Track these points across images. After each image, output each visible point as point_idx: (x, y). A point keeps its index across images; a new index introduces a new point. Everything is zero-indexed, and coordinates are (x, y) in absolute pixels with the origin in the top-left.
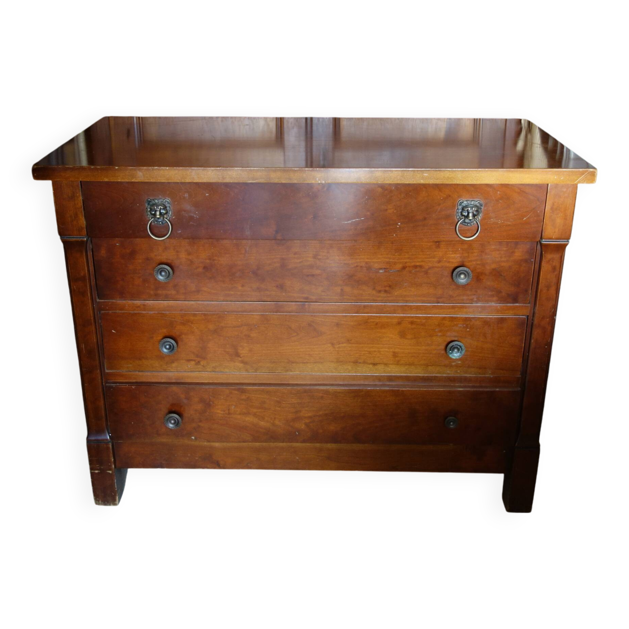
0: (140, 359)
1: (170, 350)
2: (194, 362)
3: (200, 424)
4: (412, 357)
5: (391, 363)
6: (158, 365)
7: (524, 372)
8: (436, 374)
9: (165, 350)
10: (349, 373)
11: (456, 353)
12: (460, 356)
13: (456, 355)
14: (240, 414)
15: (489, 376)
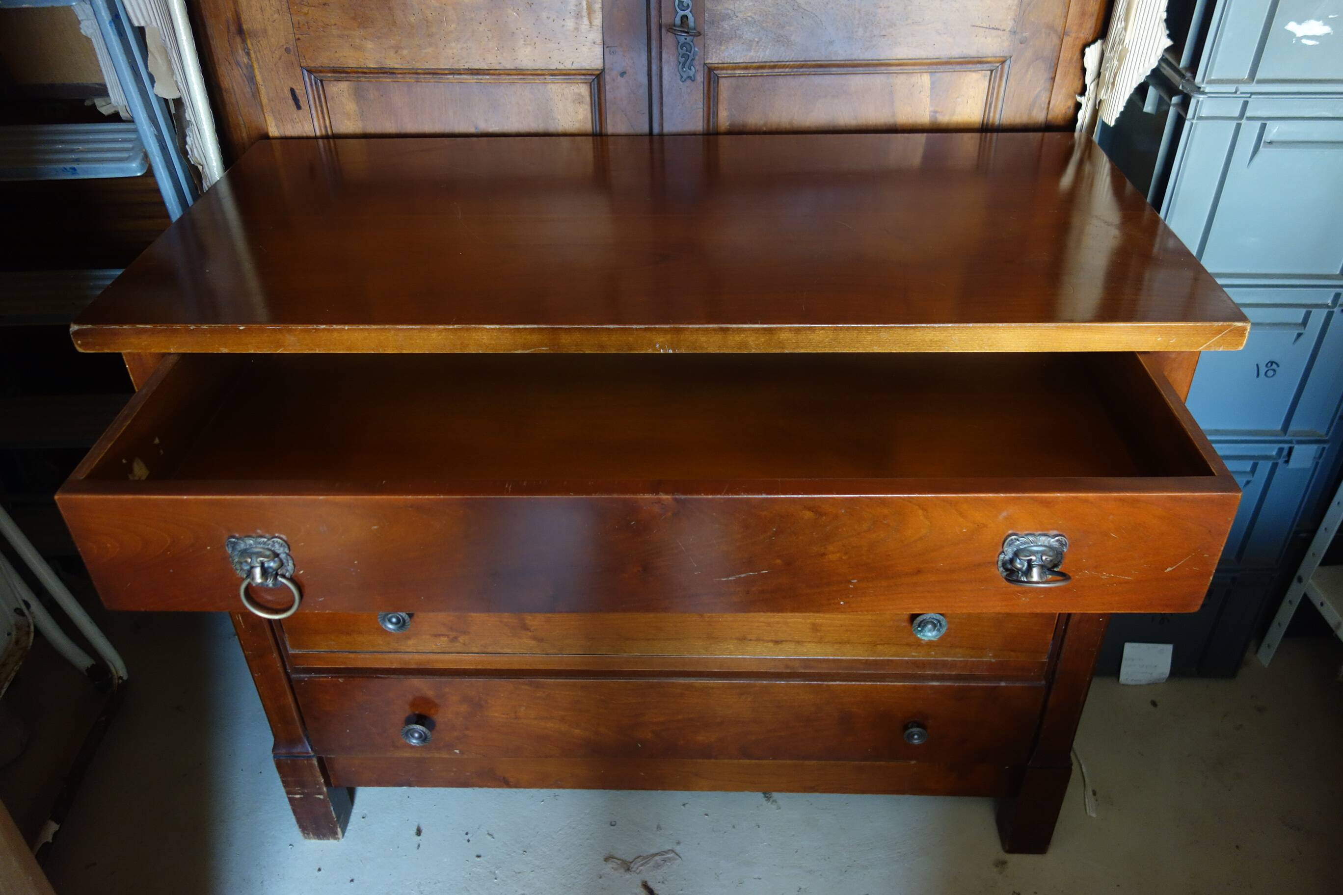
0: (348, 634)
1: (399, 625)
2: (446, 638)
3: (467, 732)
4: (847, 631)
5: (808, 640)
6: (382, 643)
7: (1055, 655)
8: (891, 656)
9: (391, 626)
10: (731, 655)
11: (930, 631)
12: (937, 636)
13: (930, 634)
14: (536, 719)
15: (988, 659)
